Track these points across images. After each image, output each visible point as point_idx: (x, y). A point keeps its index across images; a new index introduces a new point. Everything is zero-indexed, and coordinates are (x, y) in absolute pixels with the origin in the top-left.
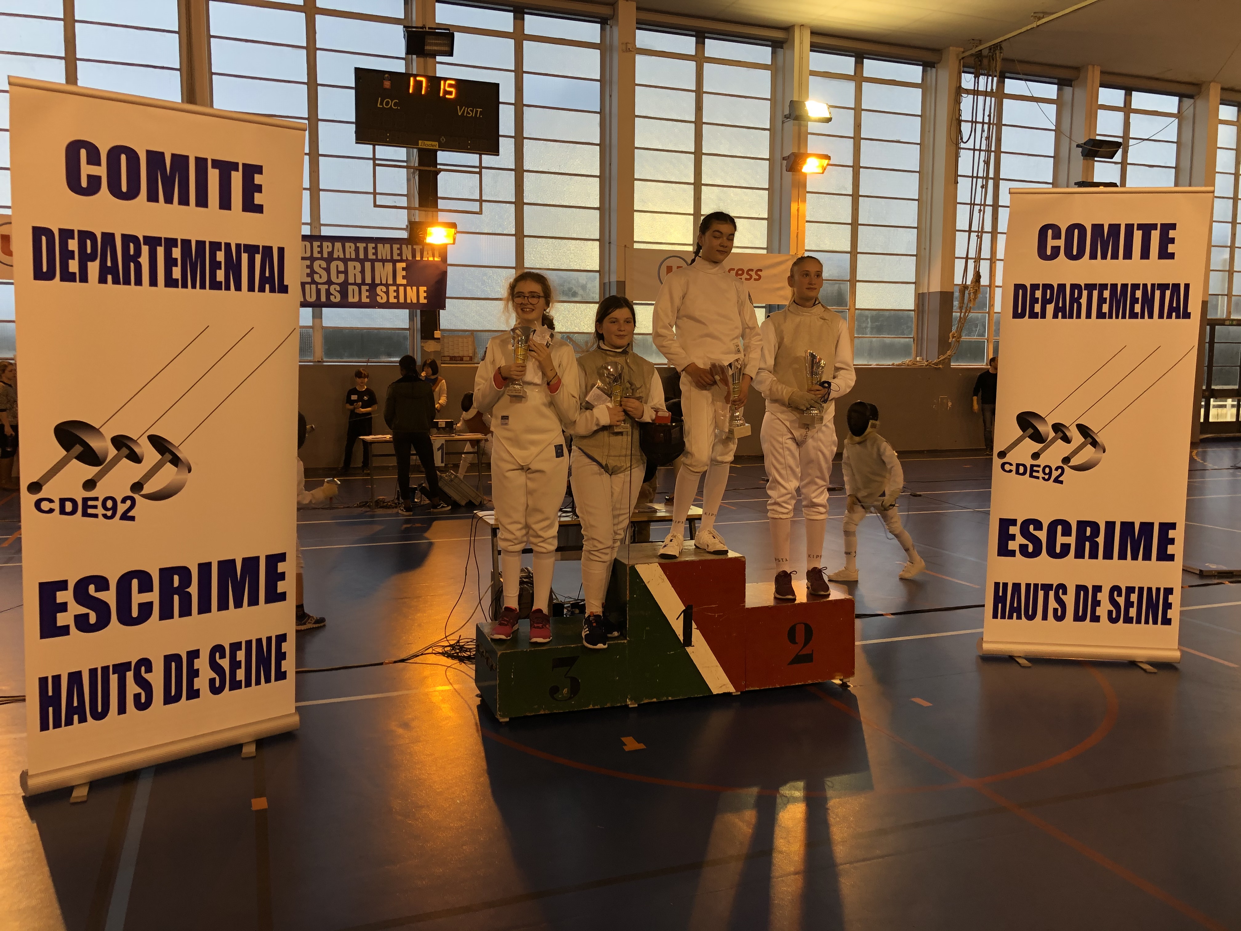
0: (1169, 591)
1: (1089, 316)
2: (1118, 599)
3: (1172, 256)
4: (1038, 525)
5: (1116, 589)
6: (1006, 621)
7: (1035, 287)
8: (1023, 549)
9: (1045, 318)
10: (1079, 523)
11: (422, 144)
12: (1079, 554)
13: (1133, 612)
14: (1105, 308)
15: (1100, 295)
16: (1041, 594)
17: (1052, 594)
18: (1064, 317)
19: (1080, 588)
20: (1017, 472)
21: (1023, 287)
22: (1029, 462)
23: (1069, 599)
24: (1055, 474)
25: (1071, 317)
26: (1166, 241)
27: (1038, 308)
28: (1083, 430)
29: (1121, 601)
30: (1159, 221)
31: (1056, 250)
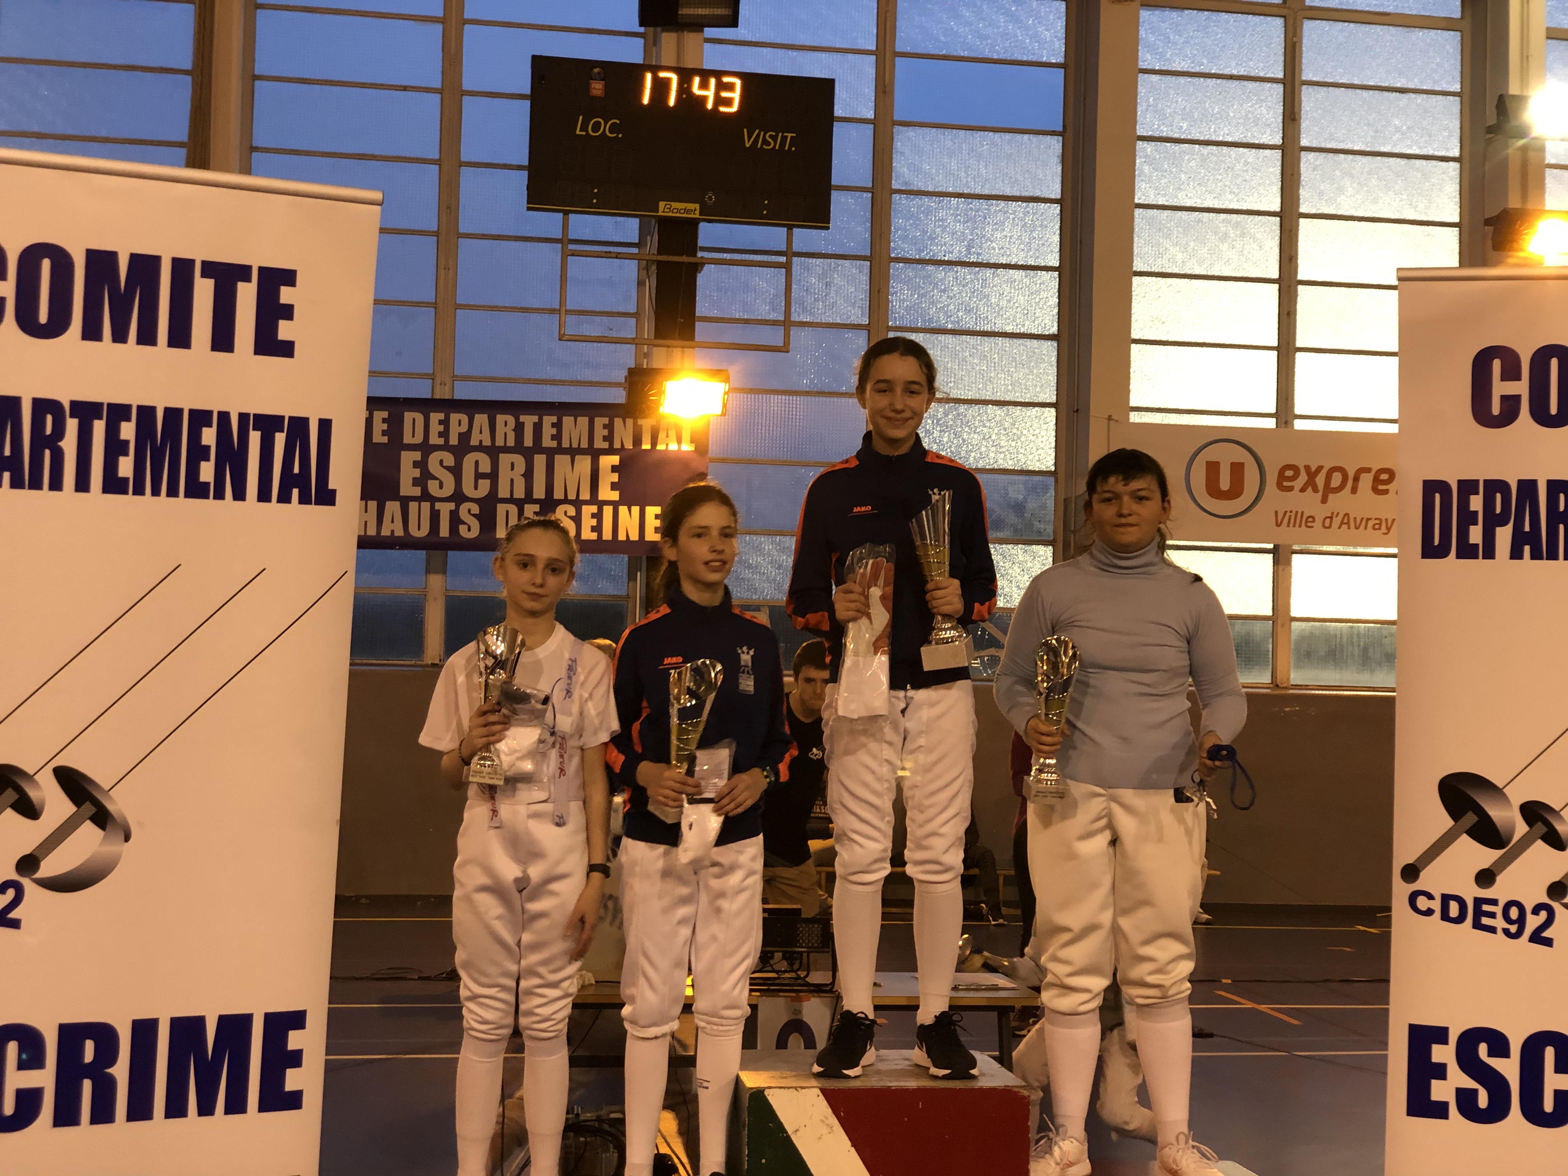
4: (1499, 1044)
8: (1466, 1099)
9: (1493, 557)
11: (665, 209)
18: (1536, 556)
20: (1445, 916)
21: (1442, 487)
22: (1470, 892)
24: (1533, 922)
25: (1553, 556)
27: (1476, 535)
31: (1511, 404)
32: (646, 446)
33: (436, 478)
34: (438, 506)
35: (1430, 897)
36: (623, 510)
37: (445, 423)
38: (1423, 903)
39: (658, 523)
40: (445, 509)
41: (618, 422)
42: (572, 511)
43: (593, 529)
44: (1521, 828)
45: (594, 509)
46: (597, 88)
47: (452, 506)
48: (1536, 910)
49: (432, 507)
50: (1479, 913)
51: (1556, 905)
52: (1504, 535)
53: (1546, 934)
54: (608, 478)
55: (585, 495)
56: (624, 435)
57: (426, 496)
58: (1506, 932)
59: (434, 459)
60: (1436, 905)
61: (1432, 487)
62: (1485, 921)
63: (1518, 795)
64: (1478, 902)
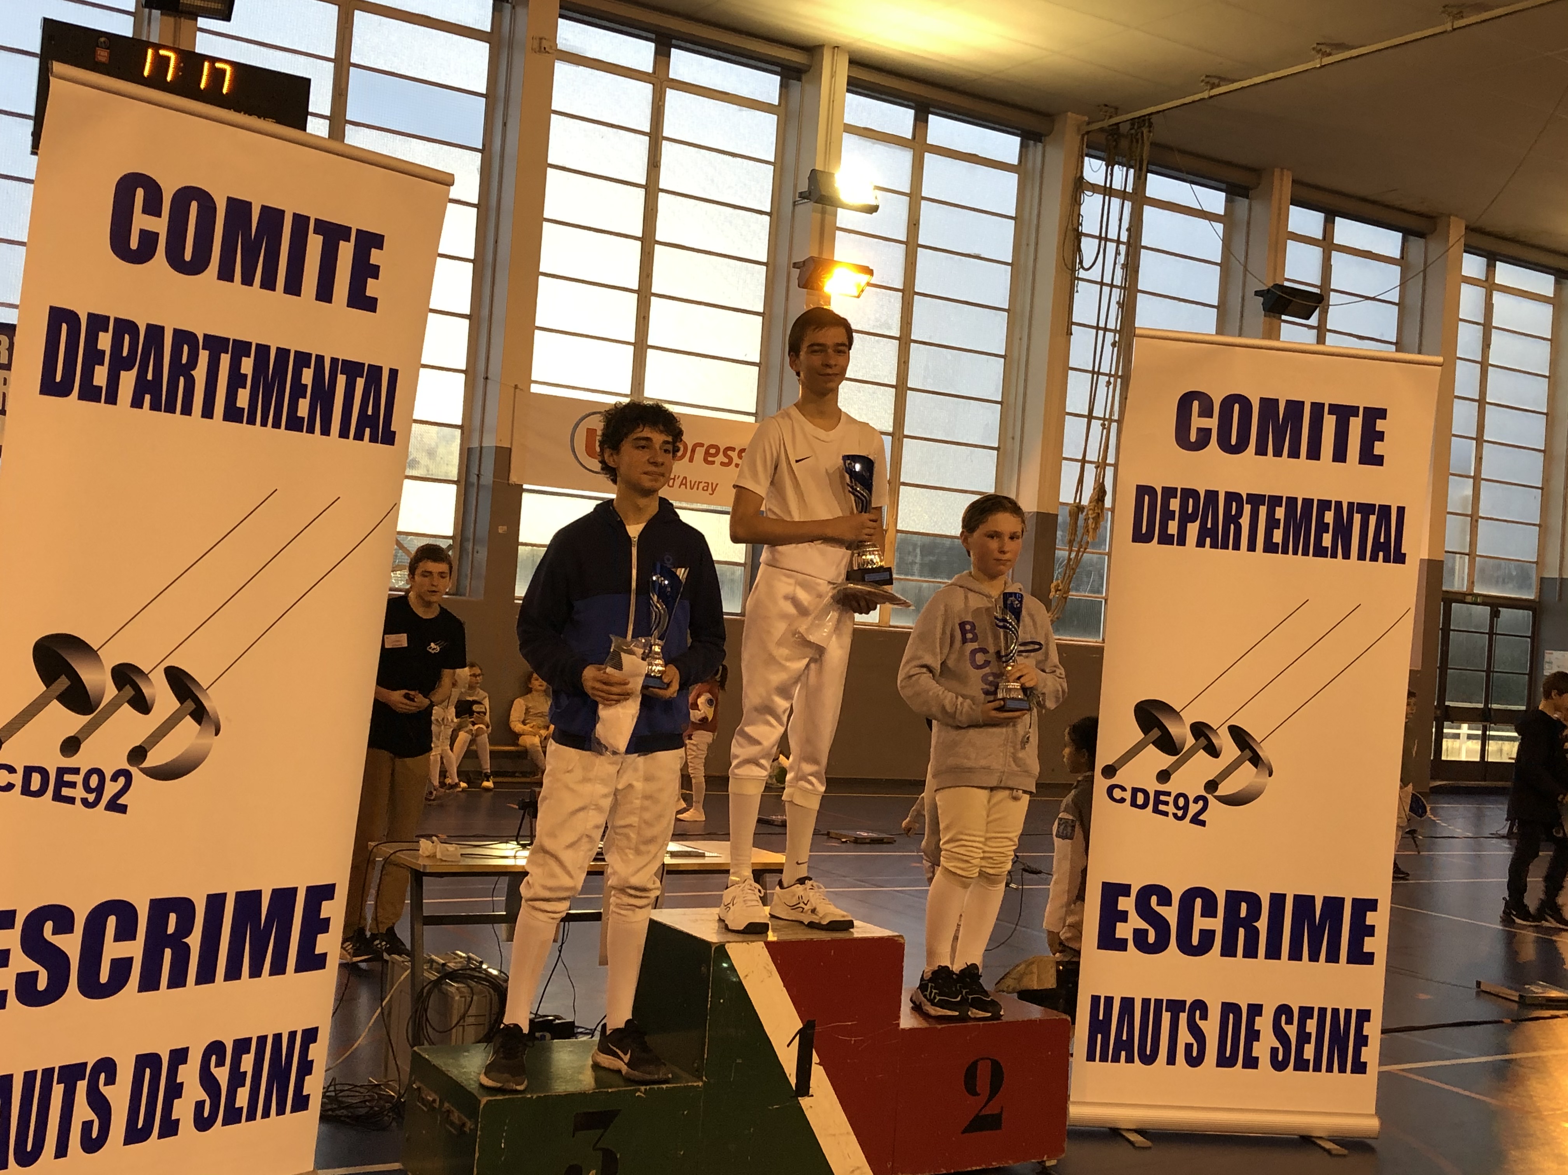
0: (1364, 1015)
1: (1252, 547)
2: (1287, 1028)
3: (1379, 461)
4: (1165, 896)
5: (1283, 1010)
6: (1109, 1064)
7: (1169, 492)
8: (1140, 936)
9: (1184, 545)
10: (1230, 894)
12: (1228, 950)
13: (1309, 1052)
14: (1278, 536)
15: (1271, 514)
16: (1166, 1017)
17: (1183, 1017)
18: (1214, 545)
19: (1229, 1008)
20: (1134, 804)
21: (1151, 491)
22: (1152, 786)
23: (1211, 1028)
24: (1194, 808)
25: (1225, 546)
26: (1371, 436)
27: (1173, 527)
28: (1239, 735)
29: (1291, 1031)
30: (1362, 402)
31: (1205, 435)
35: (1124, 789)
38: (1117, 793)
44: (1190, 741)
48: (1196, 801)
50: (1157, 802)
51: (1209, 797)
52: (1193, 529)
53: (1201, 818)
58: (1175, 815)
60: (1128, 795)
61: (1143, 491)
62: (1162, 807)
63: (1190, 717)
64: (1158, 793)
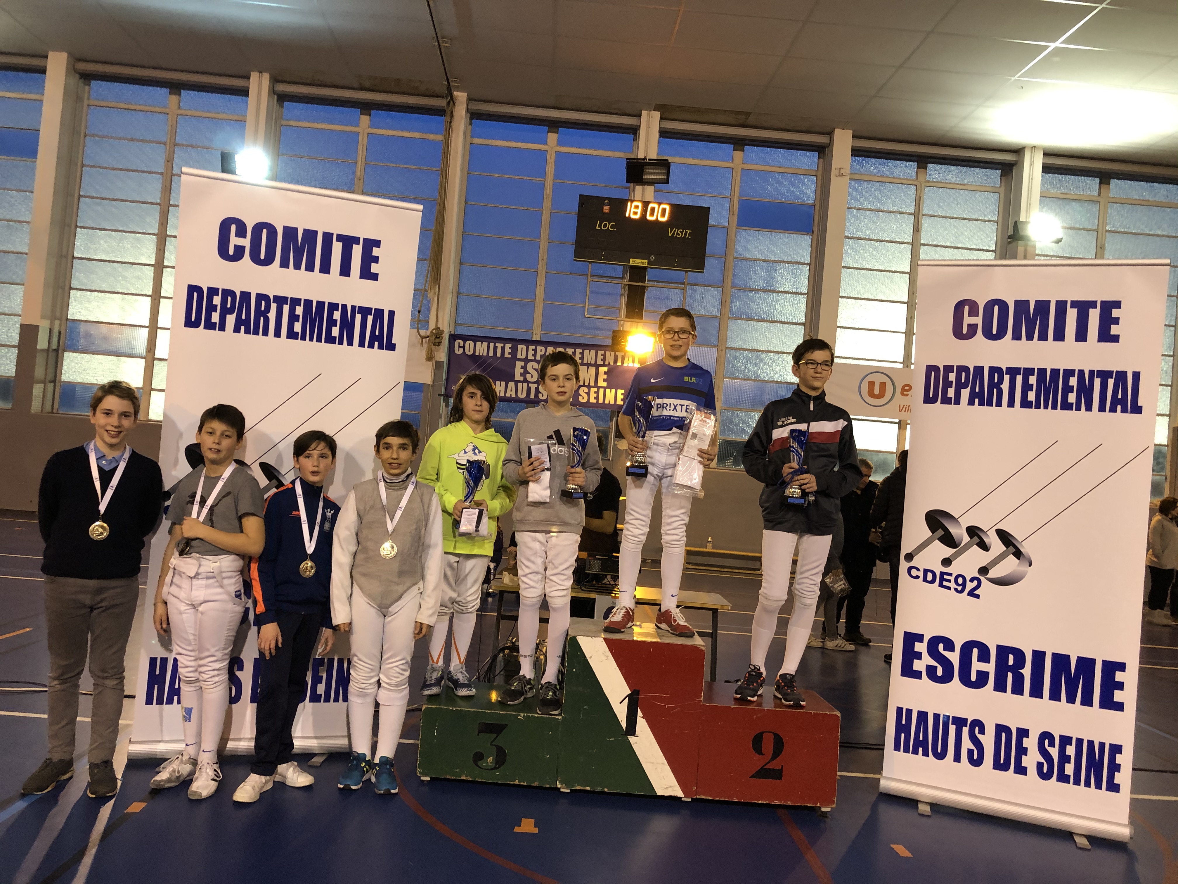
0: (1116, 749)
1: (1011, 404)
2: (1050, 750)
3: (1116, 339)
4: (949, 645)
5: (1046, 737)
6: (910, 755)
7: (948, 369)
8: (931, 671)
9: (959, 404)
10: (1000, 648)
11: (633, 262)
12: (1000, 687)
13: (1069, 769)
14: (1032, 396)
15: (1025, 380)
16: (952, 729)
17: (966, 730)
18: (981, 404)
19: (1001, 729)
20: (925, 580)
21: (936, 368)
22: (939, 569)
23: (988, 740)
24: (970, 586)
25: (990, 404)
26: (1108, 321)
27: (951, 393)
28: (1004, 537)
29: (1054, 752)
30: (1099, 297)
31: (973, 329)
32: (619, 364)
33: (530, 373)
34: (530, 385)
35: (918, 570)
36: (608, 390)
37: (535, 350)
38: (914, 572)
39: (622, 397)
40: (533, 386)
41: (608, 353)
42: (586, 390)
43: (595, 398)
44: (966, 539)
45: (596, 390)
46: (606, 209)
47: (536, 385)
48: (972, 580)
49: (528, 385)
50: (942, 580)
51: (982, 578)
52: (965, 393)
53: (976, 592)
54: (602, 377)
55: (592, 383)
56: (610, 358)
57: (525, 381)
58: (956, 589)
59: (530, 365)
60: (921, 574)
61: (930, 369)
62: (945, 583)
63: (966, 522)
64: (942, 574)
